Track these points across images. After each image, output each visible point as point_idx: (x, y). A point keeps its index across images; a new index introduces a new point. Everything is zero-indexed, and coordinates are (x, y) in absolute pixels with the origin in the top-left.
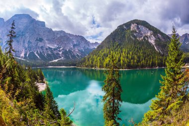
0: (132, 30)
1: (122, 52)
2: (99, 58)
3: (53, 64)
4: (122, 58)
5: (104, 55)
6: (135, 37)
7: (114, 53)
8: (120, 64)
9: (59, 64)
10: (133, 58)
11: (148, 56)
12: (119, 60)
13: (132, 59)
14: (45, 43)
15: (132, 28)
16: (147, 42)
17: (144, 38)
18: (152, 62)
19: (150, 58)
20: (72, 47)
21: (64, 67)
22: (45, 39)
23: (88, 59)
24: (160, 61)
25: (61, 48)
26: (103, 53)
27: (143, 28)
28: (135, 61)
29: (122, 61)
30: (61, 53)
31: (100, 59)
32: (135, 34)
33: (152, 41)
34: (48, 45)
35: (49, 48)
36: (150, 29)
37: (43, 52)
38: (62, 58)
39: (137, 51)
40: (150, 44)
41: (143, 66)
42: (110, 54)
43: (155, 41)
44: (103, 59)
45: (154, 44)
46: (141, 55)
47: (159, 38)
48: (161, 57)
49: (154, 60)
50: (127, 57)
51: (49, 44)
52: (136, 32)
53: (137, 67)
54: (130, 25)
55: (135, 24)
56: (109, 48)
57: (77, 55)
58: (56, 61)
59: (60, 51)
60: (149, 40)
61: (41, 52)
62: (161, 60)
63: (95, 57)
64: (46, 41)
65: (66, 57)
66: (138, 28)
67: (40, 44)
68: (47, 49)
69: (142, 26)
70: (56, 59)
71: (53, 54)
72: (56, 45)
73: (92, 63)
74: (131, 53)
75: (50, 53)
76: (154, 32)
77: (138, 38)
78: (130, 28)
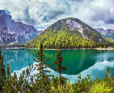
0: (67, 23)
1: (57, 37)
2: (40, 41)
3: (10, 46)
4: (56, 41)
5: (44, 39)
6: (68, 28)
7: (51, 38)
8: (54, 46)
9: (14, 46)
10: (65, 42)
11: (76, 40)
12: (54, 43)
13: (63, 42)
14: (8, 31)
15: (67, 22)
16: (77, 32)
17: (75, 29)
18: (80, 44)
19: (78, 42)
20: (24, 33)
22: (8, 28)
23: (33, 42)
24: (86, 44)
25: (18, 34)
26: (43, 38)
27: (75, 23)
28: (66, 44)
29: (56, 44)
30: (16, 38)
31: (41, 42)
32: (69, 26)
33: (81, 31)
34: (9, 32)
35: (10, 34)
36: (80, 24)
37: (5, 37)
38: (17, 41)
39: (69, 37)
41: (72, 47)
42: (48, 39)
43: (83, 31)
44: (43, 42)
45: (82, 33)
46: (71, 39)
47: (86, 30)
48: (87, 42)
49: (81, 43)
50: (60, 41)
51: (10, 31)
52: (70, 25)
53: (67, 47)
54: (66, 20)
55: (70, 20)
56: (48, 34)
57: (27, 39)
58: (12, 43)
59: (16, 36)
61: (4, 37)
64: (9, 29)
65: (20, 41)
66: (72, 22)
67: (5, 31)
68: (8, 35)
69: (75, 22)
70: (12, 42)
71: (11, 38)
72: (14, 32)
73: (35, 45)
74: (63, 38)
75: (9, 38)
76: (83, 26)
77: (70, 29)
78: (66, 22)
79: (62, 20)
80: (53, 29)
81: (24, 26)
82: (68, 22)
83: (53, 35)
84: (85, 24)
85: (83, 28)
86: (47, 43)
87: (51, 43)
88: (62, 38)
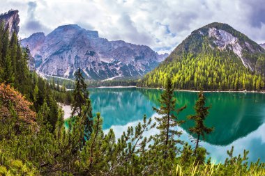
0: (210, 36)
1: (197, 66)
2: (166, 74)
3: (107, 84)
4: (196, 74)
5: (173, 70)
6: (214, 45)
7: (187, 68)
8: (193, 84)
9: (114, 83)
10: (211, 76)
11: (233, 72)
12: (192, 78)
13: (210, 76)
14: (98, 57)
15: (210, 33)
16: (232, 53)
17: (227, 47)
18: (238, 81)
19: (235, 77)
20: (133, 60)
21: (120, 87)
22: (98, 52)
23: (152, 76)
24: (248, 82)
25: (119, 63)
26: (172, 68)
27: (225, 34)
28: (215, 79)
29: (195, 79)
30: (118, 69)
31: (167, 76)
32: (214, 42)
33: (238, 51)
34: (102, 60)
35: (103, 63)
36: (234, 35)
37: (95, 68)
38: (120, 75)
39: (218, 65)
40: (236, 56)
41: (224, 88)
42: (181, 70)
43: (243, 51)
44: (172, 76)
45: (240, 56)
46: (223, 70)
47: (247, 48)
48: (250, 76)
49: (240, 79)
50: (204, 74)
51: (103, 57)
52: (216, 39)
53: (216, 88)
54: (208, 30)
55: (214, 29)
56: (180, 61)
57: (140, 71)
58: (111, 79)
59: (117, 66)
60: (234, 51)
61: (91, 69)
62: (251, 80)
63: (161, 73)
64: (99, 55)
65: (126, 74)
66: (218, 34)
67: (91, 59)
68: (99, 65)
69: (223, 31)
70: (110, 77)
71: (108, 70)
72: (112, 59)
73: (157, 81)
74: (209, 68)
75: (103, 69)
76: (240, 40)
77: (218, 48)
78: (208, 34)
79: (200, 29)
80: (187, 49)
81: (129, 46)
82: (212, 31)
83: (190, 63)
84: (242, 34)
85: (240, 44)
86: (180, 79)
87: (187, 79)
88: (205, 68)
